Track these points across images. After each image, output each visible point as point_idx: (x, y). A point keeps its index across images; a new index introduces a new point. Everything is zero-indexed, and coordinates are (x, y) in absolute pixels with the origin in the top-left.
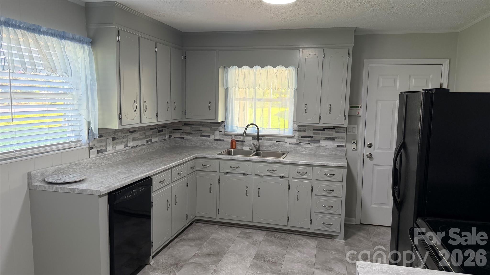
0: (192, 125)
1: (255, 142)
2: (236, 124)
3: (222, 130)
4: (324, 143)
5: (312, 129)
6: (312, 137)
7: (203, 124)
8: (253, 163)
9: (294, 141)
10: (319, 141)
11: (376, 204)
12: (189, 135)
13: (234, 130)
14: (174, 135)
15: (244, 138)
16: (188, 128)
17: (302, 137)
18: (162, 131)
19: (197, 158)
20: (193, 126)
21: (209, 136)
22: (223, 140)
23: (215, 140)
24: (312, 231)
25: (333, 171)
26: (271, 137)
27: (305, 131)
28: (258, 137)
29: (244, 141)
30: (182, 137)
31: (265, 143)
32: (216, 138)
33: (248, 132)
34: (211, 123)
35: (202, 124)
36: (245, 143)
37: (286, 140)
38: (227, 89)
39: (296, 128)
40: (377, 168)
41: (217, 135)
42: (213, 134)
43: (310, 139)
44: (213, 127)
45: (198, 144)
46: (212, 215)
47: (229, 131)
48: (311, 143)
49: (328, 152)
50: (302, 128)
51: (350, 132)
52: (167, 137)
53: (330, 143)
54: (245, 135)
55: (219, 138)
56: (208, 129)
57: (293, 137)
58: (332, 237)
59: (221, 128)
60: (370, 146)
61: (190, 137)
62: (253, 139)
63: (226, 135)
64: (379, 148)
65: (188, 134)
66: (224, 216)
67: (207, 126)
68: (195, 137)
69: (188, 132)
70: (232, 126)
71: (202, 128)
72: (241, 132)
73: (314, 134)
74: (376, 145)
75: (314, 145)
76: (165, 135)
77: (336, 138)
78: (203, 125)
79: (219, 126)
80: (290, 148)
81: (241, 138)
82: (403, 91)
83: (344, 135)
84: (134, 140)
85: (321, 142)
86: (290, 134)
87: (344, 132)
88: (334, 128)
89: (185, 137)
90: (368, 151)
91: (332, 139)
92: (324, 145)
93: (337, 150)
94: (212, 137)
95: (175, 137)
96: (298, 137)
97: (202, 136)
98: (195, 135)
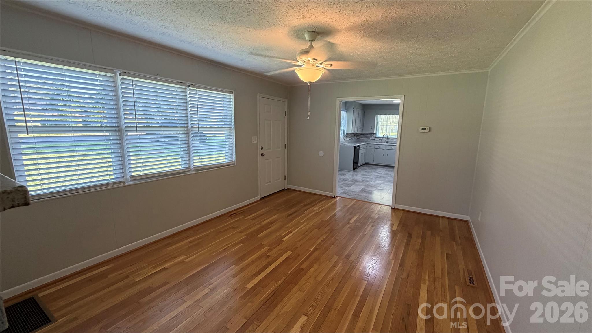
1: (386, 140)
2: (379, 134)
3: (375, 136)
8: (386, 146)
9: (398, 139)
14: (357, 138)
16: (362, 135)
18: (354, 136)
19: (367, 144)
20: (364, 135)
21: (370, 138)
22: (375, 140)
23: (372, 139)
26: (392, 139)
28: (387, 139)
31: (390, 140)
33: (384, 137)
34: (371, 133)
35: (367, 134)
37: (396, 139)
38: (377, 123)
42: (371, 137)
44: (372, 135)
46: (371, 162)
47: (377, 136)
52: (355, 138)
54: (383, 138)
55: (373, 139)
56: (370, 136)
59: (374, 136)
61: (362, 138)
62: (385, 139)
63: (376, 138)
65: (362, 137)
66: (376, 162)
67: (369, 135)
70: (378, 135)
71: (367, 135)
72: (382, 137)
76: (355, 137)
78: (368, 134)
81: (381, 139)
84: (350, 137)
86: (397, 137)
89: (361, 138)
94: (371, 138)
97: (367, 138)
98: (364, 138)
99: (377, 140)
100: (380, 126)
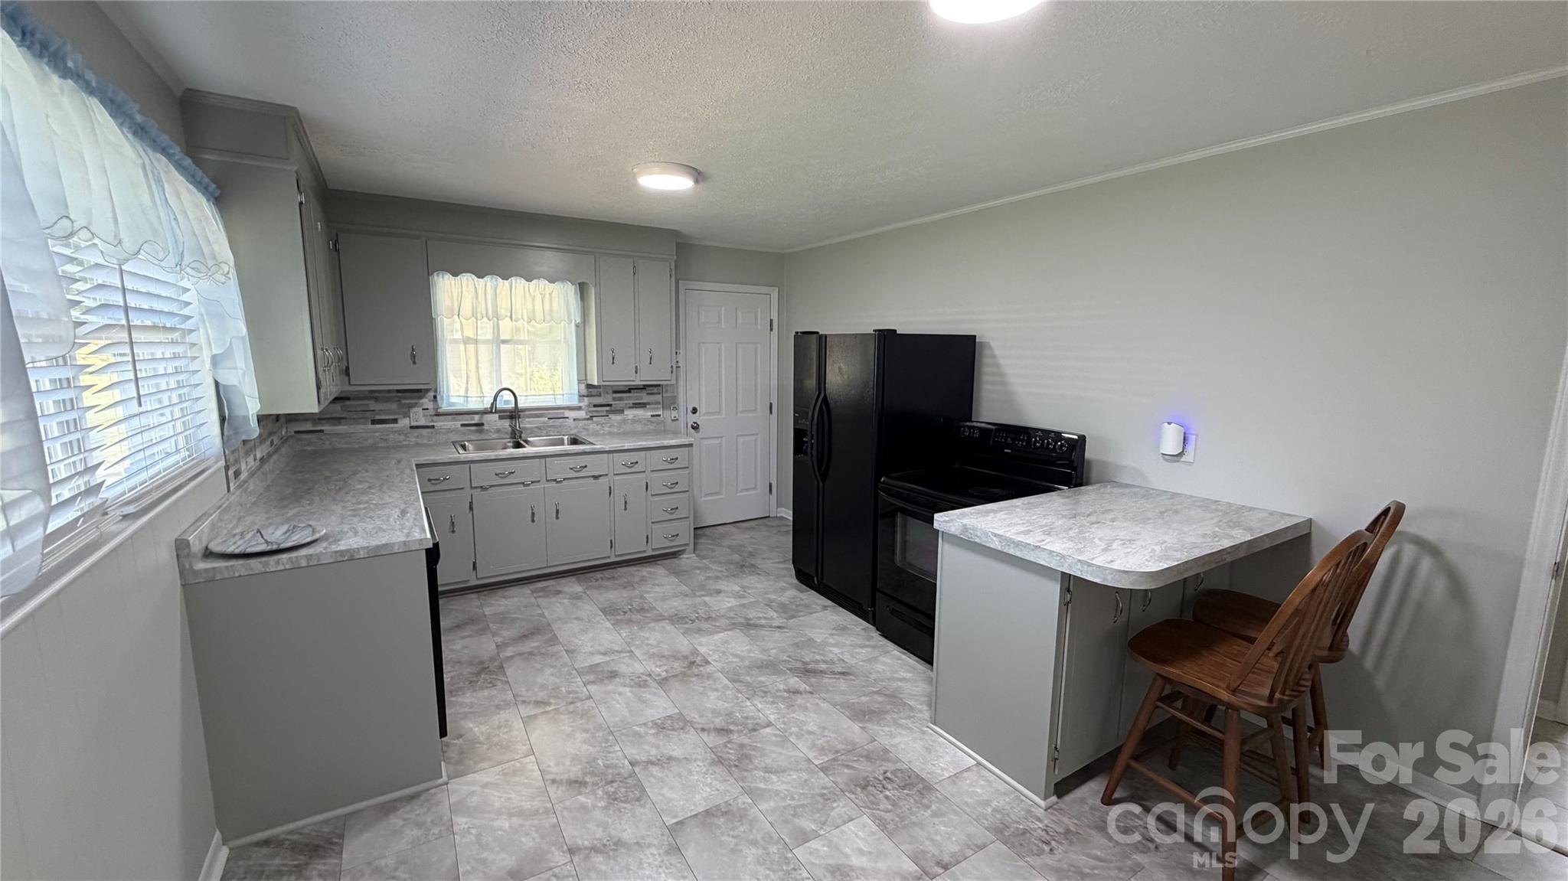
0: (348, 399)
1: (507, 425)
2: (459, 392)
3: (429, 405)
4: (630, 414)
5: (611, 392)
6: (610, 405)
7: (376, 395)
9: (582, 414)
10: (621, 411)
11: (707, 495)
12: (340, 424)
13: (453, 404)
14: (294, 427)
15: (481, 418)
16: (334, 408)
17: (595, 406)
20: (348, 403)
21: (395, 421)
22: (433, 427)
23: (412, 427)
24: (649, 553)
25: (673, 453)
26: (537, 412)
27: (600, 395)
28: (514, 414)
29: (482, 424)
30: (320, 428)
31: (526, 423)
32: (414, 424)
33: (500, 405)
34: (398, 391)
35: (374, 396)
36: (486, 427)
37: (567, 413)
39: (584, 391)
40: (705, 442)
41: (418, 417)
42: (407, 415)
43: (608, 408)
44: (404, 401)
45: (370, 441)
47: (445, 407)
48: (610, 416)
49: (639, 427)
50: (594, 391)
51: (667, 391)
52: (284, 431)
53: (639, 412)
54: (487, 411)
55: (422, 422)
56: (394, 406)
57: (579, 408)
58: (674, 555)
59: (426, 402)
60: (694, 411)
61: (341, 428)
62: (501, 418)
63: (438, 415)
64: (707, 414)
65: (337, 420)
67: (388, 400)
68: (358, 427)
69: (338, 416)
70: (451, 396)
71: (373, 405)
72: (477, 407)
73: (614, 399)
74: (702, 409)
75: (616, 418)
76: (282, 426)
77: (648, 404)
78: (376, 399)
79: (421, 398)
80: (577, 427)
81: (476, 419)
82: (799, 331)
83: (659, 398)
85: (625, 413)
86: (575, 402)
87: (659, 393)
88: (644, 387)
89: (326, 428)
90: (692, 419)
91: (642, 405)
92: (630, 417)
93: (651, 422)
94: (404, 422)
95: (296, 432)
96: (588, 406)
97: (374, 422)
98: (355, 421)
99: (450, 431)
100: (455, 341)
